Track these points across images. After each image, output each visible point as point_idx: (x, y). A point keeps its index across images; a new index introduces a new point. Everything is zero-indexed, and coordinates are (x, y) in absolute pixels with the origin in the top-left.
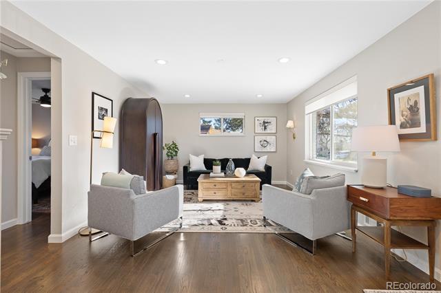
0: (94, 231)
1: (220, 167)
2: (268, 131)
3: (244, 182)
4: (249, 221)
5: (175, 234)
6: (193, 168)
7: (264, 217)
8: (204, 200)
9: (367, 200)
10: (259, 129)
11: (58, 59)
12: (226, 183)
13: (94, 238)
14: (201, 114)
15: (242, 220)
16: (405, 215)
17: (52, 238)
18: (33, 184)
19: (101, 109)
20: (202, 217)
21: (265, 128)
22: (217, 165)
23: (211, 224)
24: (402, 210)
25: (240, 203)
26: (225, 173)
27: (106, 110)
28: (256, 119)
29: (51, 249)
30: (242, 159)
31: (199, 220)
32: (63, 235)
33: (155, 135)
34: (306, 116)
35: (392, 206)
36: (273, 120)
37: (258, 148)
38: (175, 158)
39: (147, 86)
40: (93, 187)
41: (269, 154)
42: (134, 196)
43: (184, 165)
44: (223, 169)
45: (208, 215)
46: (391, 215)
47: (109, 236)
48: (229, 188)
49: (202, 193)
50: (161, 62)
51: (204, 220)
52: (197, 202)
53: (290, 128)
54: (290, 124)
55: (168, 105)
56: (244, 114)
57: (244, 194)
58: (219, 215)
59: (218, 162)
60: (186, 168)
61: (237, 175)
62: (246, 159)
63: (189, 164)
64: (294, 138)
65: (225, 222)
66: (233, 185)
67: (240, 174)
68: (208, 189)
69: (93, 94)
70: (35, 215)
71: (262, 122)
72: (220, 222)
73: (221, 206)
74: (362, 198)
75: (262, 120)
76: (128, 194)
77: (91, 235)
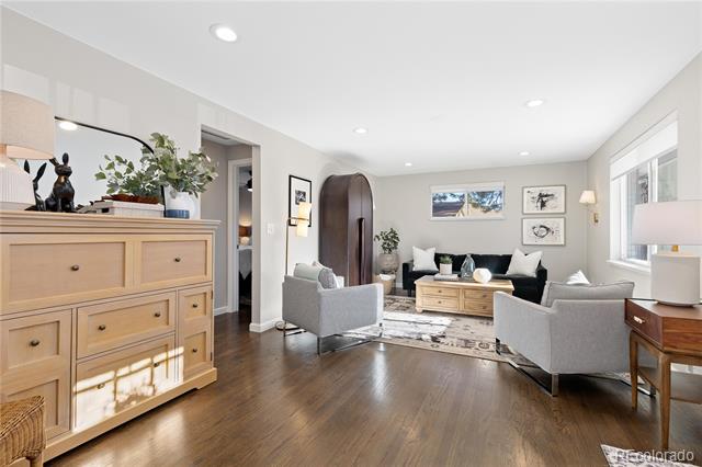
0: (290, 326)
1: (450, 266)
2: (547, 210)
3: (485, 289)
4: (477, 343)
5: (371, 342)
6: (417, 267)
7: (498, 341)
8: (424, 311)
9: (641, 322)
10: (531, 207)
11: (258, 147)
12: (457, 289)
13: (288, 333)
14: (432, 188)
15: (467, 341)
16: (693, 346)
17: (253, 327)
18: (240, 275)
19: (299, 193)
20: (413, 330)
21: (543, 204)
22: (447, 263)
23: (421, 339)
24: (687, 338)
25: (478, 321)
26: (459, 276)
27: (304, 194)
28: (526, 190)
29: (251, 336)
30: (498, 257)
31: (406, 332)
32: (262, 325)
33: (361, 220)
34: (612, 183)
35: (667, 331)
36: (559, 192)
37: (529, 239)
38: (393, 251)
39: (352, 158)
40: (286, 278)
41: (547, 249)
42: (321, 289)
43: (405, 261)
44: (456, 269)
45: (422, 328)
46: (665, 344)
47: (303, 334)
48: (462, 297)
49: (421, 300)
50: (361, 131)
51: (413, 333)
52: (415, 312)
53: (587, 205)
54: (587, 197)
55: (381, 179)
56: (502, 184)
57: (484, 308)
58: (437, 331)
59: (448, 259)
60: (406, 266)
61: (477, 280)
62: (504, 256)
63: (413, 261)
64: (596, 221)
65: (442, 340)
66: (468, 292)
67: (482, 277)
68: (429, 296)
69: (290, 176)
70: (241, 306)
71: (536, 195)
72: (434, 339)
73: (446, 321)
74: (636, 319)
75: (536, 192)
76: (315, 286)
77: (285, 330)
